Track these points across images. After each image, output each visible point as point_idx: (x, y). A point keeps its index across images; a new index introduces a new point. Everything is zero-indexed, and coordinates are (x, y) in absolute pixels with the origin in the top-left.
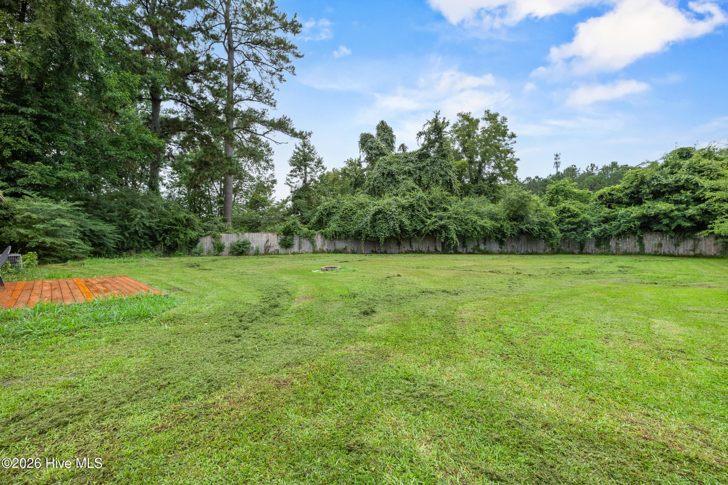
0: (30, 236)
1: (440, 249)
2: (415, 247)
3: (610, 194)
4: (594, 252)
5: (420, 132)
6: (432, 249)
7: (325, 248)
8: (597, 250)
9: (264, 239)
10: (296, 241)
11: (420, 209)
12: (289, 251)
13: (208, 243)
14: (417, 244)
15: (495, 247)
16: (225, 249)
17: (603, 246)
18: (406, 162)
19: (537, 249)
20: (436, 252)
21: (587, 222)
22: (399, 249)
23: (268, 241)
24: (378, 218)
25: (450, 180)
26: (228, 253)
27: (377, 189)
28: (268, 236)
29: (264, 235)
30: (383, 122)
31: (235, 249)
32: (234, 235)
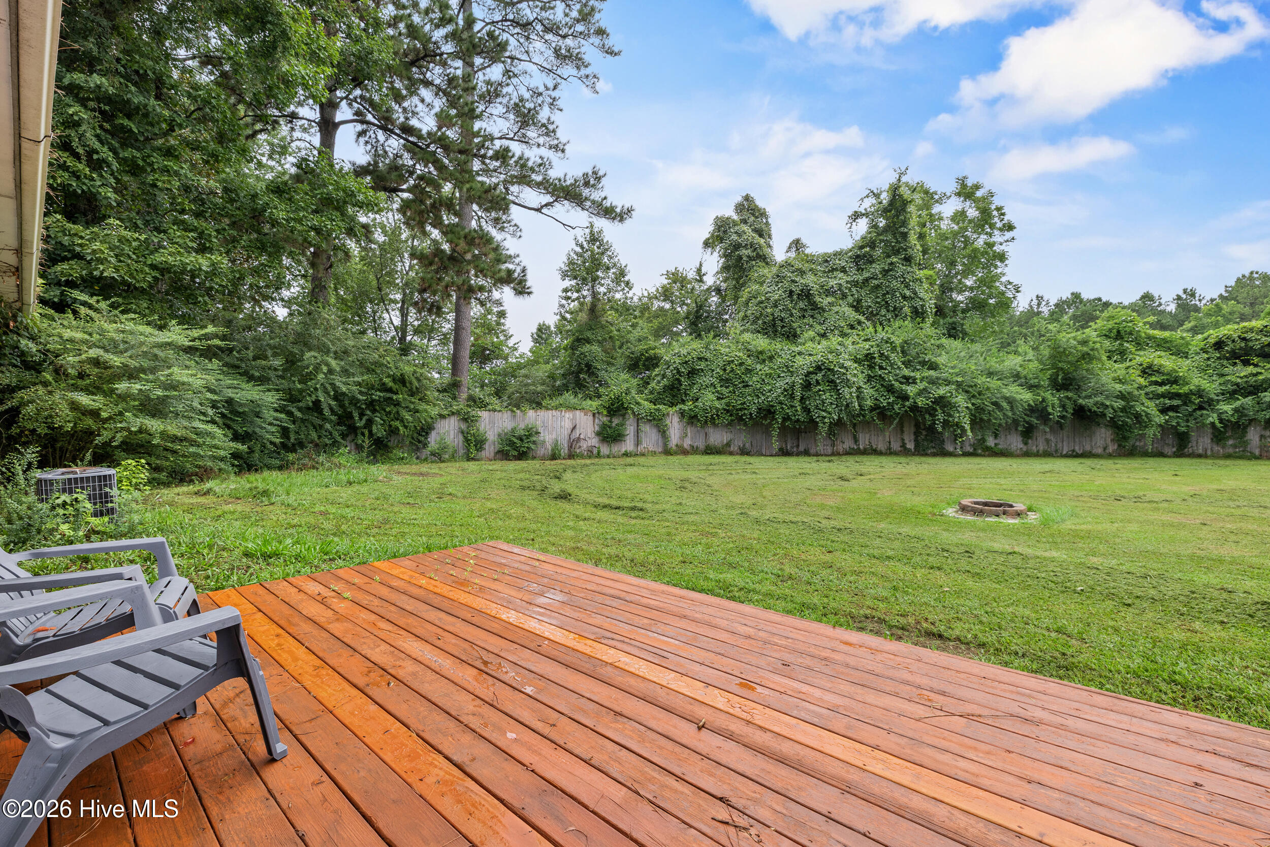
0: (104, 415)
1: (910, 446)
2: (864, 440)
3: (1244, 339)
4: (1209, 453)
5: (856, 212)
6: (896, 446)
7: (687, 443)
8: (1216, 448)
9: (568, 425)
10: (630, 429)
11: (884, 364)
12: (617, 449)
13: (452, 433)
14: (867, 436)
15: (1015, 442)
16: (487, 446)
17: (1231, 442)
18: (829, 271)
19: (1092, 446)
20: (905, 452)
21: (1200, 393)
22: (833, 445)
23: (574, 428)
24: (813, 382)
25: (922, 306)
26: (492, 454)
27: (779, 323)
28: (574, 418)
29: (567, 415)
30: (747, 198)
31: (512, 444)
32: (505, 415)
